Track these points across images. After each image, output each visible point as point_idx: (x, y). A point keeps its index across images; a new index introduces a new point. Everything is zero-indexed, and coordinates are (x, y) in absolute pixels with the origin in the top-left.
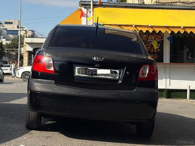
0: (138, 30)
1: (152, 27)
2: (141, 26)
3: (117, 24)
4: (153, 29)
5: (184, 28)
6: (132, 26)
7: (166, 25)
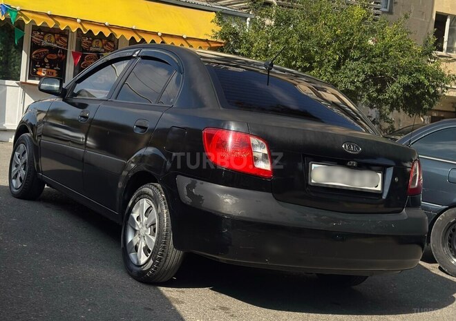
0: (85, 29)
1: (110, 27)
2: (90, 23)
3: (49, 13)
4: (111, 31)
5: (164, 35)
6: (75, 20)
7: (134, 28)
